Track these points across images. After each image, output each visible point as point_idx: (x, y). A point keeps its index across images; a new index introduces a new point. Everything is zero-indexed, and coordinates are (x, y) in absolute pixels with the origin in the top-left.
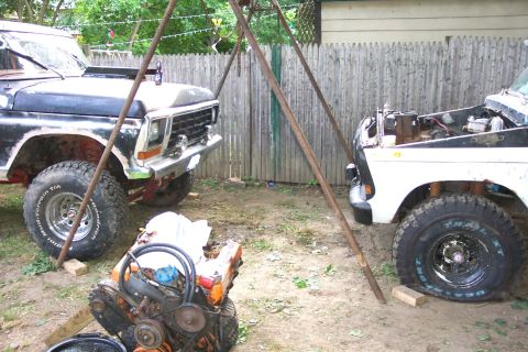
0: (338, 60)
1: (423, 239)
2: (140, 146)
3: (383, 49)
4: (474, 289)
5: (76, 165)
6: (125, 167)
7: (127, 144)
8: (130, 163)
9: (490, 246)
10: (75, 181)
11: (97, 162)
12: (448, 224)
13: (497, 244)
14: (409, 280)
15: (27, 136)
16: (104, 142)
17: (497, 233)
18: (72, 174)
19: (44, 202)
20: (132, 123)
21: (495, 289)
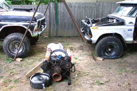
0: (71, 6)
1: (103, 46)
2: (35, 28)
3: (82, 4)
5: (18, 34)
6: (31, 34)
9: (116, 47)
10: (18, 38)
12: (108, 43)
13: (118, 46)
14: (100, 56)
15: (3, 27)
17: (118, 44)
18: (17, 36)
19: (9, 44)
20: (33, 22)
21: (117, 56)
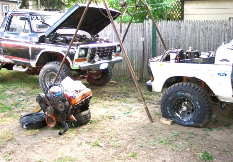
0: (180, 27)
1: (170, 99)
2: (76, 57)
4: (189, 121)
6: (71, 64)
7: (72, 56)
8: (72, 63)
10: (54, 68)
11: (61, 61)
12: (179, 93)
13: (197, 103)
15: (42, 52)
16: (64, 55)
17: (197, 98)
18: (54, 66)
19: (45, 76)
20: (73, 49)
21: (197, 122)
